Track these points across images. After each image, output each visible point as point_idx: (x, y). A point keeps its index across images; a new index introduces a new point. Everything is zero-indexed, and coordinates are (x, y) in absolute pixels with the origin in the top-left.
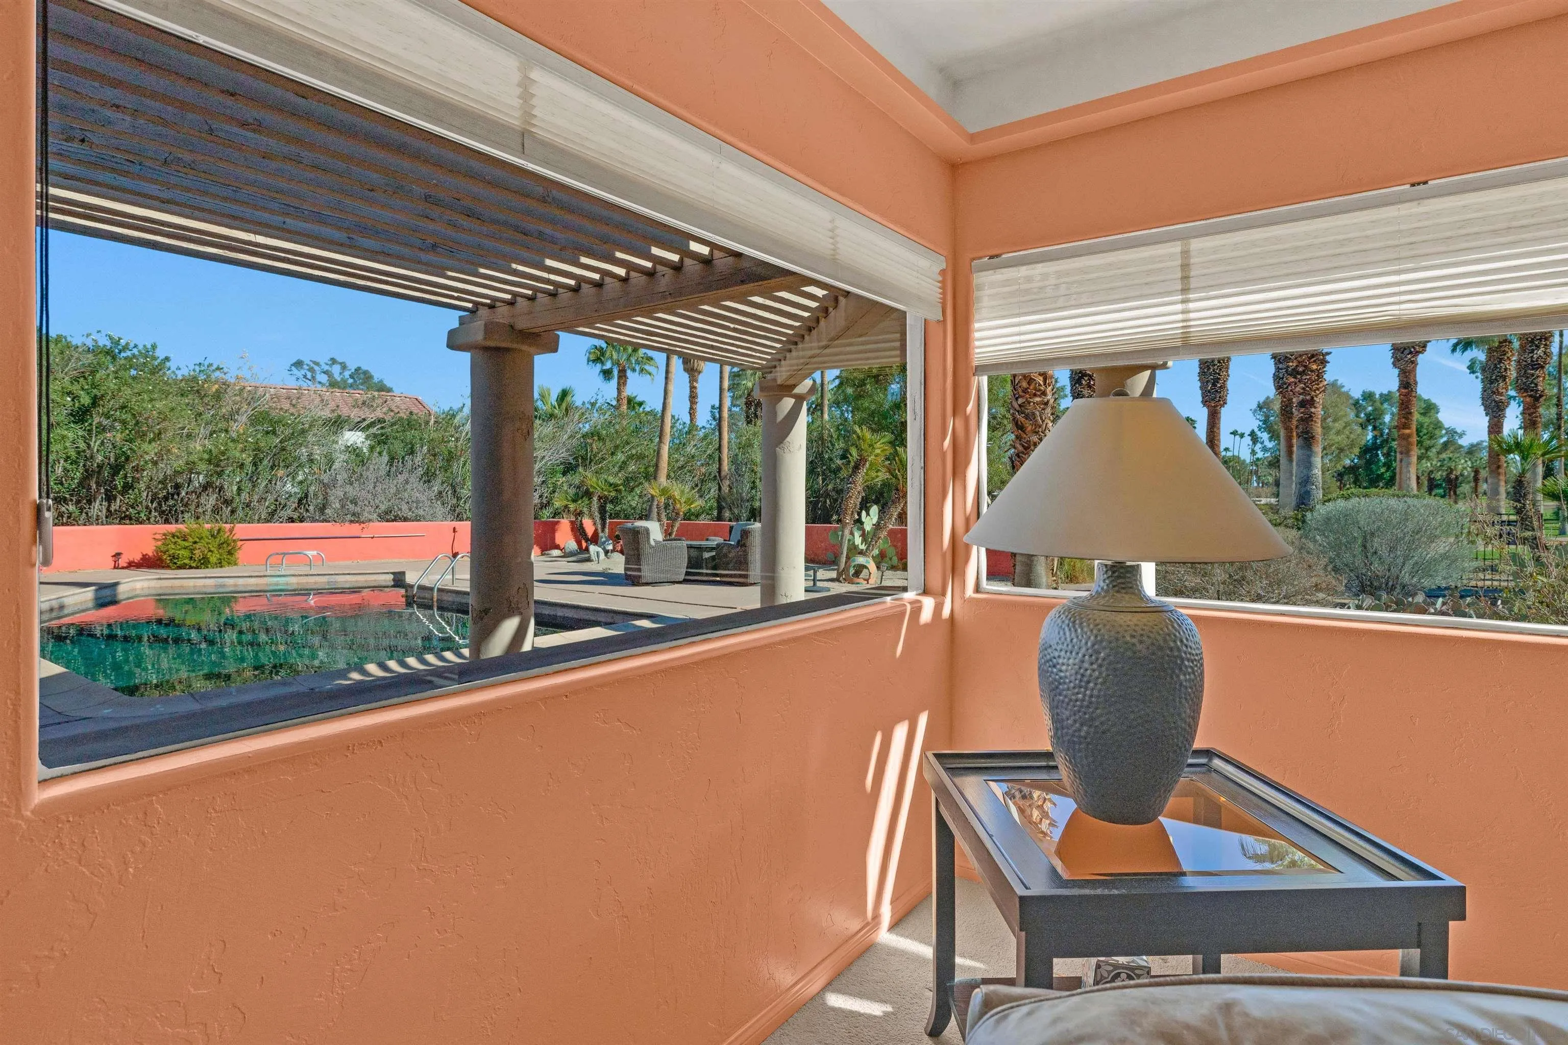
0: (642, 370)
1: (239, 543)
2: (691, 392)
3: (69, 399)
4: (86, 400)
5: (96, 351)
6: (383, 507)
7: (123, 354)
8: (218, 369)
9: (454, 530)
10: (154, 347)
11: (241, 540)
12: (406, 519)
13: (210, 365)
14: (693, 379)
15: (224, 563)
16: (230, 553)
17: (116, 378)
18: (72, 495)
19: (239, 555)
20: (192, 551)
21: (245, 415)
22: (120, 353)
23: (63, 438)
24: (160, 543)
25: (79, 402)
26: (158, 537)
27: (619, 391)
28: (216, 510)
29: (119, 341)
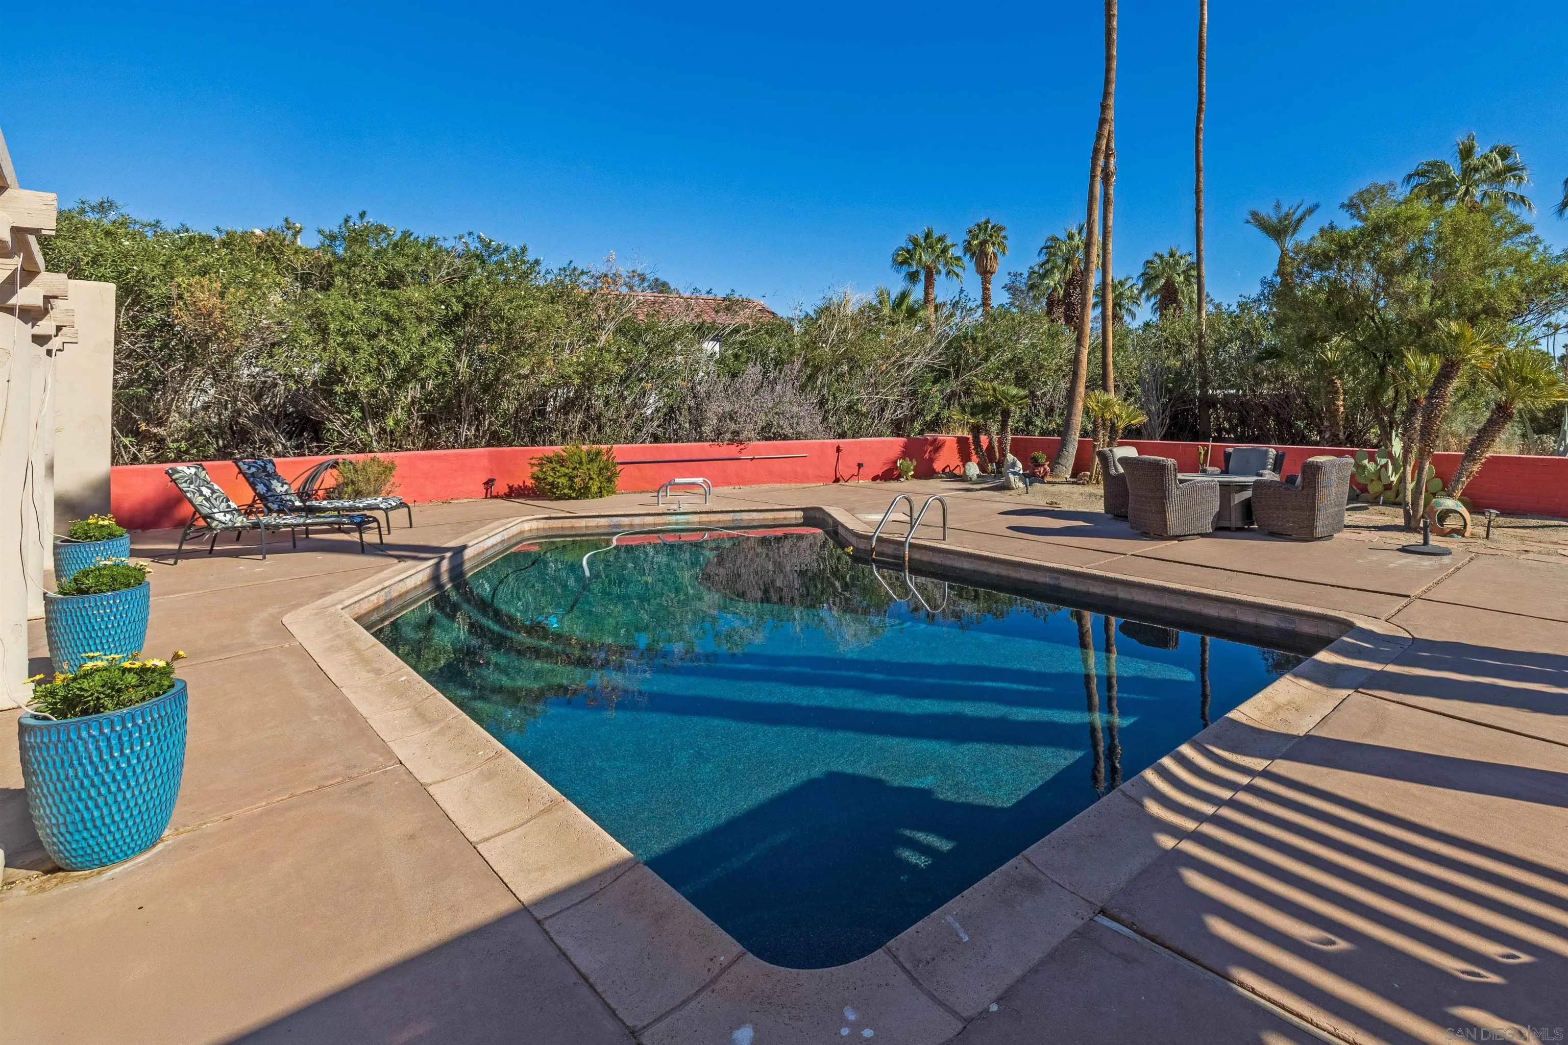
0: (948, 273)
1: (619, 468)
2: (984, 293)
3: (443, 307)
4: (458, 308)
5: (468, 255)
6: (761, 424)
7: (494, 258)
8: (582, 273)
9: (838, 450)
10: (524, 250)
11: (621, 463)
12: (785, 437)
13: (575, 269)
14: (985, 282)
15: (604, 492)
16: (609, 480)
17: (489, 283)
18: (441, 413)
19: (618, 481)
20: (571, 479)
21: (613, 323)
22: (489, 256)
23: (436, 351)
24: (536, 469)
25: (452, 310)
26: (533, 461)
27: (927, 294)
28: (584, 427)
29: (490, 243)
